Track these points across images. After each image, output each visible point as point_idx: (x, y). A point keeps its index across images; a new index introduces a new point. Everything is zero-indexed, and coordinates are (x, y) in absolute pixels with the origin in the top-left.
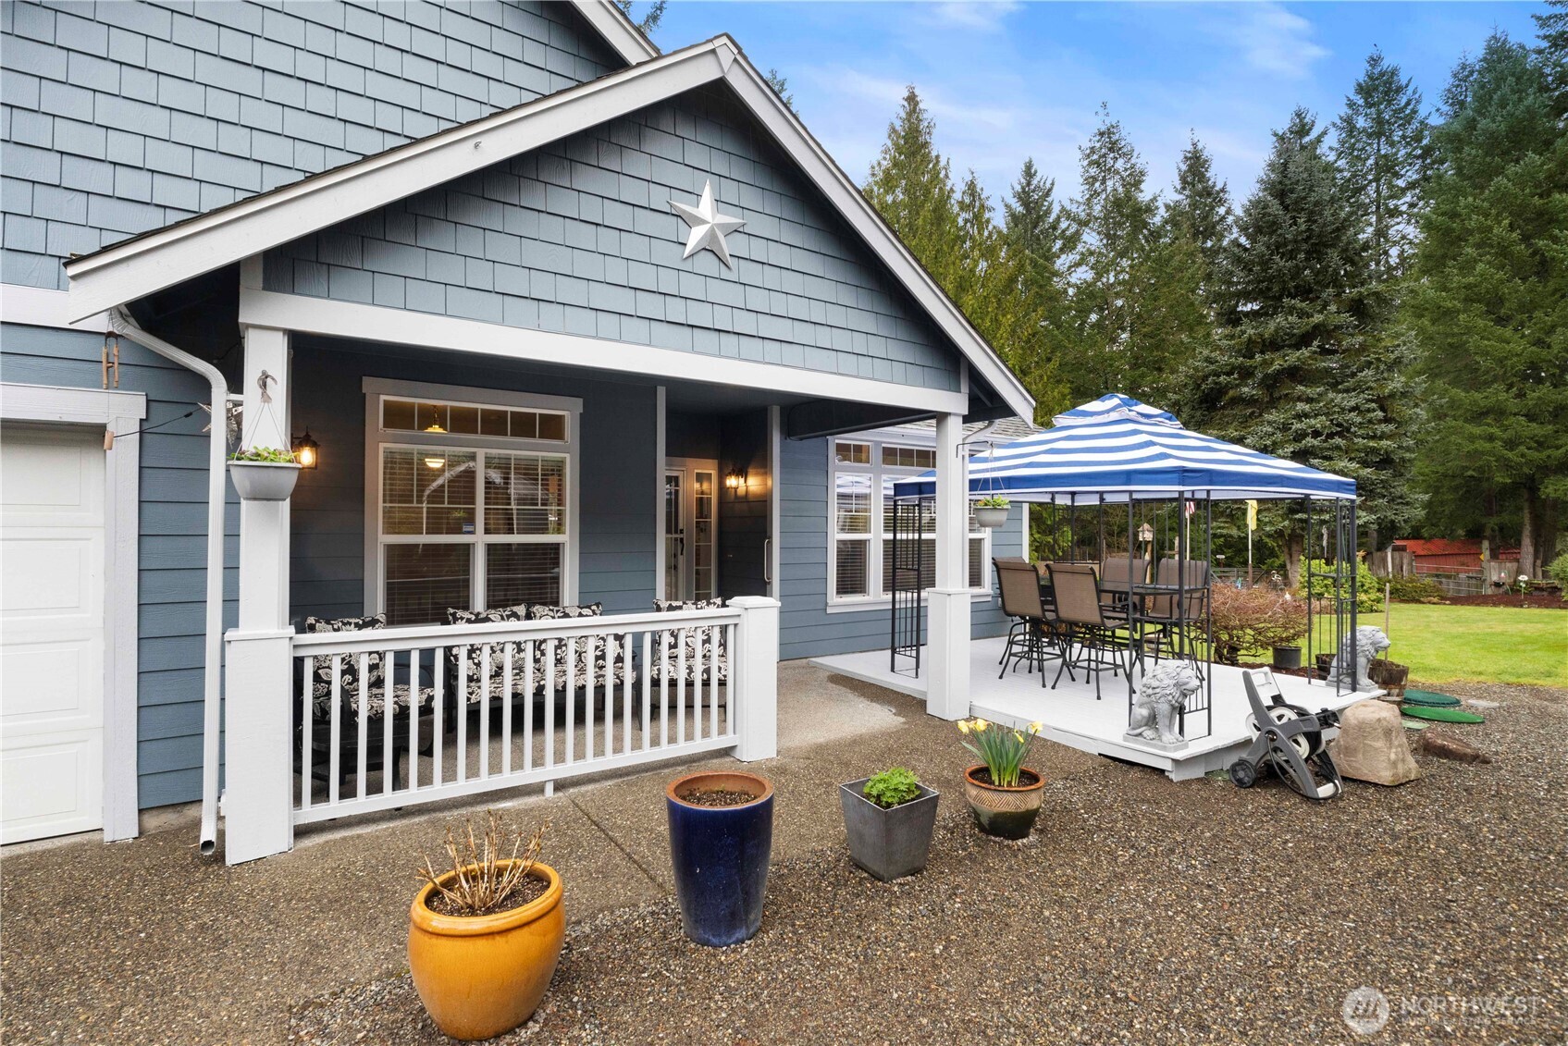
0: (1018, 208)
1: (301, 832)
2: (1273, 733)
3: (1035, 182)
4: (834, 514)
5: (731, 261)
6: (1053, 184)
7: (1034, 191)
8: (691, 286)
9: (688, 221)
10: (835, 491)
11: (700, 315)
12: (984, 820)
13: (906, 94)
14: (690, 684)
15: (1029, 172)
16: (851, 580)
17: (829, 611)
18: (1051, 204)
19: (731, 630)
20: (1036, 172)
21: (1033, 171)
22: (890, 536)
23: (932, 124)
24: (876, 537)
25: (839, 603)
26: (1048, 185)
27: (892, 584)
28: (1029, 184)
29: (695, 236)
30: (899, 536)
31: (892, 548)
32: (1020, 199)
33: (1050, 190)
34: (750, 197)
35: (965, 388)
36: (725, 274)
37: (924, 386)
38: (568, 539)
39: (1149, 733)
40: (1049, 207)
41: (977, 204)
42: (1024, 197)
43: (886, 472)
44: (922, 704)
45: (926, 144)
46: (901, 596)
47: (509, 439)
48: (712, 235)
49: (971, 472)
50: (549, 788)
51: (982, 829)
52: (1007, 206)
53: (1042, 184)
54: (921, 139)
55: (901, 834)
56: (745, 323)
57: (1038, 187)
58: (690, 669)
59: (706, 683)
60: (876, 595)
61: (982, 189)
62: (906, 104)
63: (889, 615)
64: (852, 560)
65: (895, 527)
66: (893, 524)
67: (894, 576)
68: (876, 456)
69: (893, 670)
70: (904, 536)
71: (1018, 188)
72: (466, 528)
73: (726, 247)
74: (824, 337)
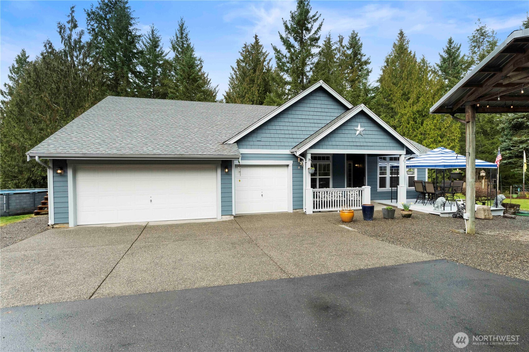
0: (446, 56)
1: (313, 212)
2: (459, 209)
3: (453, 45)
4: (379, 171)
5: (363, 135)
6: (460, 45)
7: (452, 49)
8: (357, 140)
9: (356, 130)
10: (379, 166)
11: (358, 144)
12: (403, 216)
13: (399, 32)
14: (354, 201)
15: (450, 42)
16: (383, 185)
17: (378, 191)
18: (460, 53)
19: (363, 191)
20: (453, 42)
21: (452, 41)
22: (391, 176)
23: (409, 41)
24: (388, 176)
25: (379, 189)
26: (458, 46)
27: (391, 186)
28: (450, 46)
29: (358, 132)
30: (393, 176)
31: (391, 178)
32: (447, 52)
33: (459, 48)
34: (366, 124)
35: (405, 150)
36: (362, 137)
37: (397, 150)
38: (330, 177)
39: (437, 209)
40: (459, 54)
41: (425, 65)
42: (448, 51)
43: (390, 162)
44: (397, 207)
45: (406, 49)
46: (393, 188)
47: (321, 161)
48: (360, 132)
49: (407, 164)
50: (338, 211)
51: (403, 217)
52: (441, 56)
53: (456, 46)
54: (405, 47)
55: (390, 213)
56: (365, 144)
57: (454, 47)
58: (354, 198)
59: (357, 201)
60: (388, 188)
61: (427, 61)
62: (399, 35)
63: (391, 192)
64: (383, 181)
65: (392, 174)
66: (391, 173)
67: (392, 184)
68: (388, 159)
69: (391, 202)
70: (394, 176)
71: (446, 49)
72: (316, 175)
73: (362, 133)
74: (378, 144)
